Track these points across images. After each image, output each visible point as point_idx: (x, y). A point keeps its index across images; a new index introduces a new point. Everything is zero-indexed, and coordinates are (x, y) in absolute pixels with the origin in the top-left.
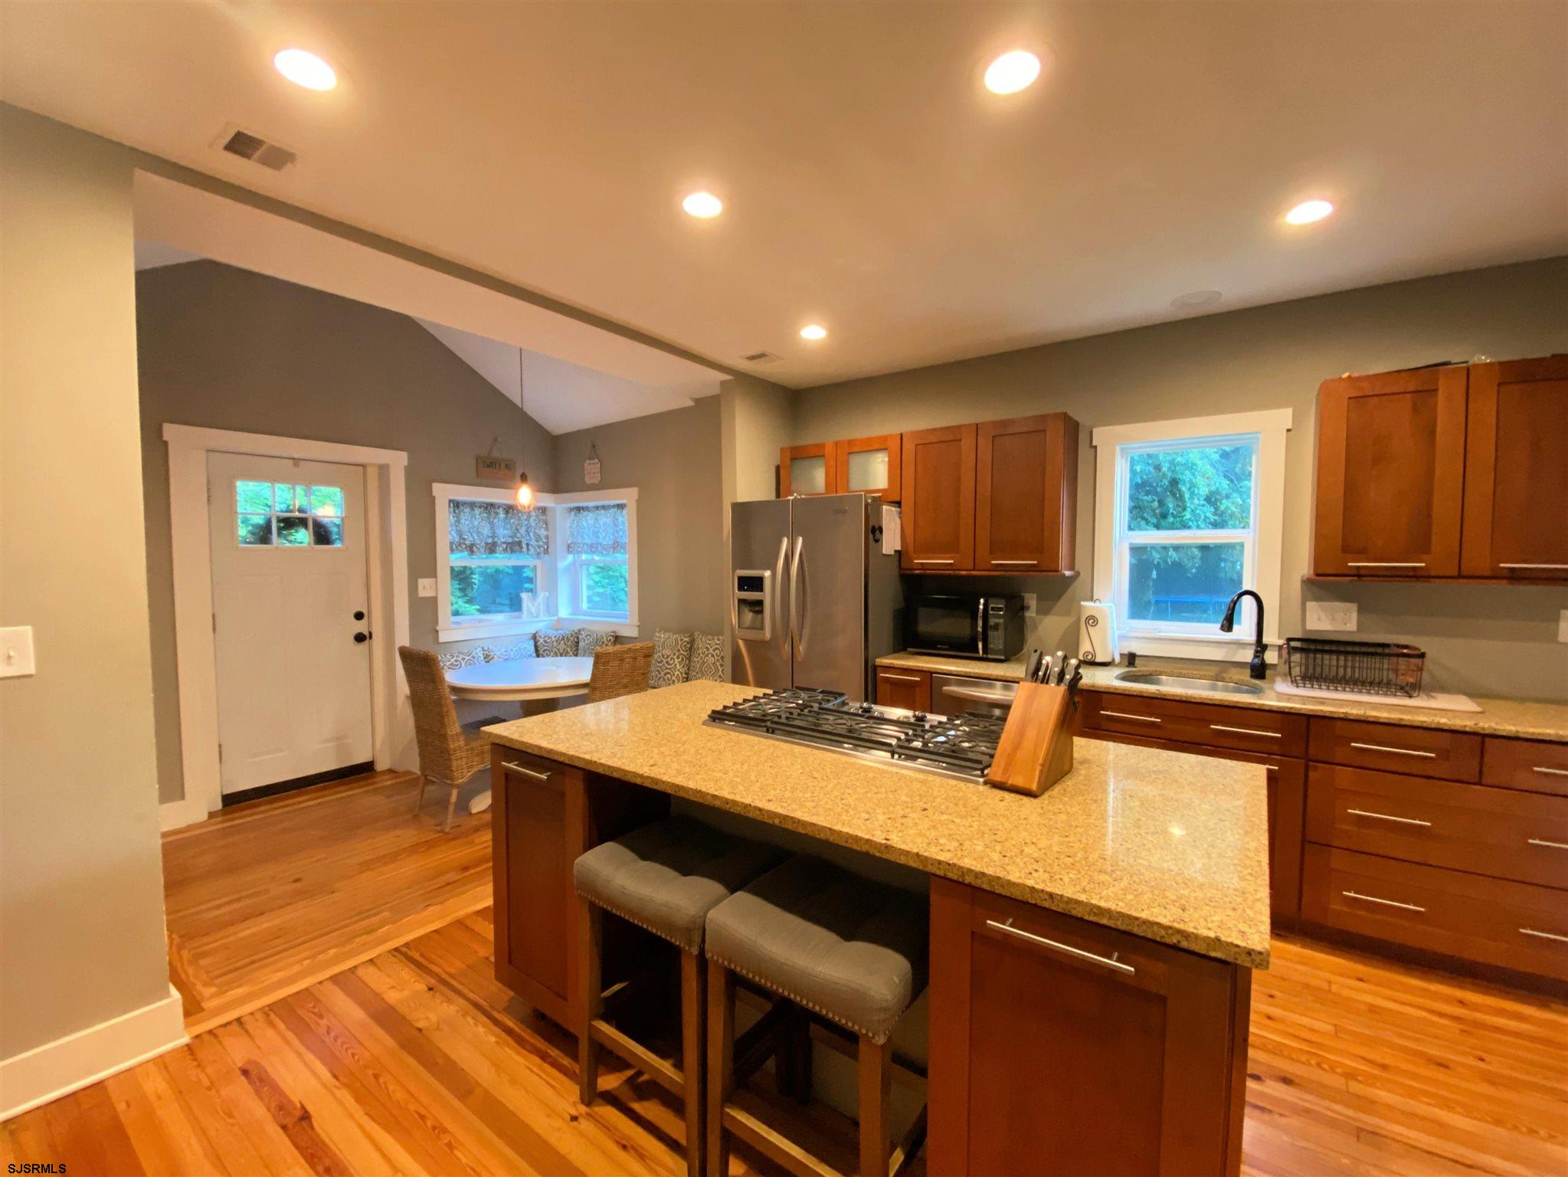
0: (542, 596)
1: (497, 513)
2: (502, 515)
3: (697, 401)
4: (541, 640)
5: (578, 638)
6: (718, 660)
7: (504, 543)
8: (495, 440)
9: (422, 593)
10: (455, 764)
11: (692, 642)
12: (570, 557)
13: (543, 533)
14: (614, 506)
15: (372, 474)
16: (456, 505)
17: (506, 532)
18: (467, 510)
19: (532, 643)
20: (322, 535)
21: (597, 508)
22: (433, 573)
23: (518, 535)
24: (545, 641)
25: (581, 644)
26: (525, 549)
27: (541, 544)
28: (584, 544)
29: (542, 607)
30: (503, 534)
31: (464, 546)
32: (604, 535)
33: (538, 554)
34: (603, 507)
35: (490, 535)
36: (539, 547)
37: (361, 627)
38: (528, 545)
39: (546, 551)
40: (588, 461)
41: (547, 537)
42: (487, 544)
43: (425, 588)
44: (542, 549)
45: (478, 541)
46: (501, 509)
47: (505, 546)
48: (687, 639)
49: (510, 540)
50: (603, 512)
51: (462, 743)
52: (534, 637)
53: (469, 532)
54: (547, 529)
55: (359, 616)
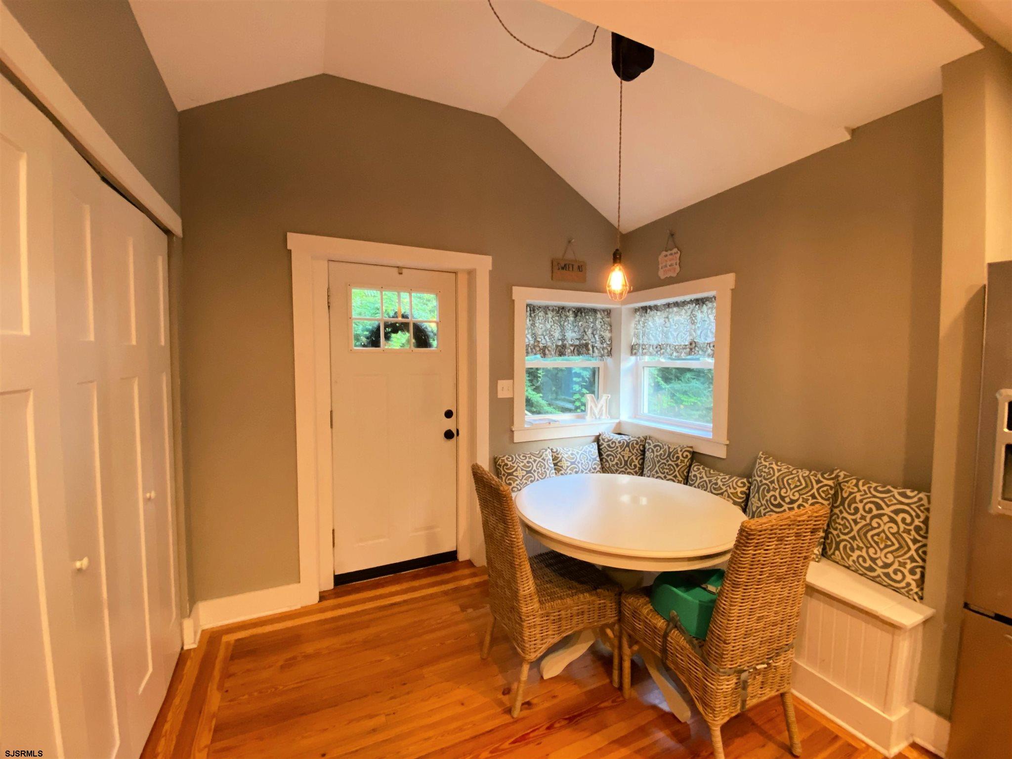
0: (604, 398)
1: (567, 317)
2: (571, 319)
3: (854, 132)
4: (605, 444)
5: (644, 447)
6: (908, 532)
7: (572, 345)
8: (569, 242)
9: (502, 394)
10: (526, 633)
11: (838, 486)
12: (633, 358)
13: (607, 335)
14: (691, 302)
15: (463, 279)
16: (532, 309)
17: (574, 334)
18: (541, 314)
19: (595, 445)
20: (421, 338)
21: (668, 305)
22: (510, 376)
23: (586, 337)
24: (609, 446)
25: (648, 454)
26: (591, 352)
27: (605, 345)
28: (650, 345)
29: (604, 408)
30: (571, 336)
31: (538, 349)
32: (675, 334)
33: (602, 356)
34: (676, 304)
35: (560, 338)
36: (603, 348)
37: (449, 424)
38: (593, 347)
39: (610, 354)
40: (664, 253)
41: (611, 339)
42: (557, 346)
43: (504, 389)
44: (606, 351)
45: (549, 344)
46: (571, 312)
47: (572, 348)
48: (831, 483)
49: (577, 343)
50: (675, 309)
51: (536, 605)
52: (597, 439)
53: (543, 335)
54: (611, 331)
55: (449, 414)
